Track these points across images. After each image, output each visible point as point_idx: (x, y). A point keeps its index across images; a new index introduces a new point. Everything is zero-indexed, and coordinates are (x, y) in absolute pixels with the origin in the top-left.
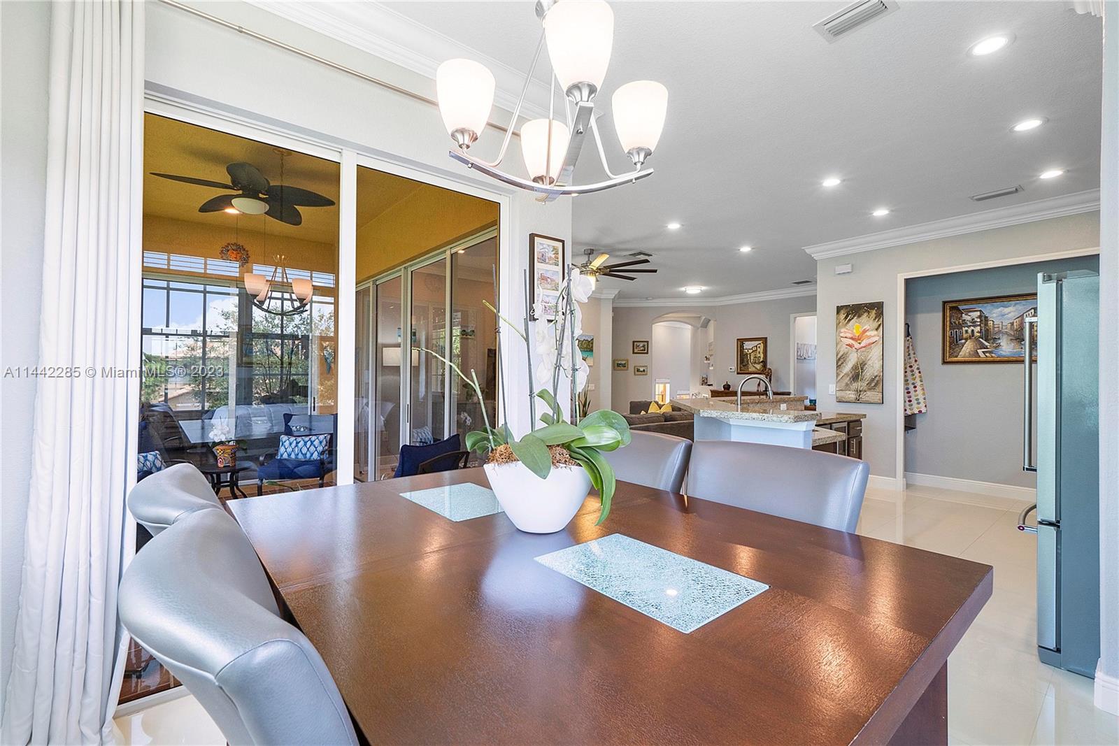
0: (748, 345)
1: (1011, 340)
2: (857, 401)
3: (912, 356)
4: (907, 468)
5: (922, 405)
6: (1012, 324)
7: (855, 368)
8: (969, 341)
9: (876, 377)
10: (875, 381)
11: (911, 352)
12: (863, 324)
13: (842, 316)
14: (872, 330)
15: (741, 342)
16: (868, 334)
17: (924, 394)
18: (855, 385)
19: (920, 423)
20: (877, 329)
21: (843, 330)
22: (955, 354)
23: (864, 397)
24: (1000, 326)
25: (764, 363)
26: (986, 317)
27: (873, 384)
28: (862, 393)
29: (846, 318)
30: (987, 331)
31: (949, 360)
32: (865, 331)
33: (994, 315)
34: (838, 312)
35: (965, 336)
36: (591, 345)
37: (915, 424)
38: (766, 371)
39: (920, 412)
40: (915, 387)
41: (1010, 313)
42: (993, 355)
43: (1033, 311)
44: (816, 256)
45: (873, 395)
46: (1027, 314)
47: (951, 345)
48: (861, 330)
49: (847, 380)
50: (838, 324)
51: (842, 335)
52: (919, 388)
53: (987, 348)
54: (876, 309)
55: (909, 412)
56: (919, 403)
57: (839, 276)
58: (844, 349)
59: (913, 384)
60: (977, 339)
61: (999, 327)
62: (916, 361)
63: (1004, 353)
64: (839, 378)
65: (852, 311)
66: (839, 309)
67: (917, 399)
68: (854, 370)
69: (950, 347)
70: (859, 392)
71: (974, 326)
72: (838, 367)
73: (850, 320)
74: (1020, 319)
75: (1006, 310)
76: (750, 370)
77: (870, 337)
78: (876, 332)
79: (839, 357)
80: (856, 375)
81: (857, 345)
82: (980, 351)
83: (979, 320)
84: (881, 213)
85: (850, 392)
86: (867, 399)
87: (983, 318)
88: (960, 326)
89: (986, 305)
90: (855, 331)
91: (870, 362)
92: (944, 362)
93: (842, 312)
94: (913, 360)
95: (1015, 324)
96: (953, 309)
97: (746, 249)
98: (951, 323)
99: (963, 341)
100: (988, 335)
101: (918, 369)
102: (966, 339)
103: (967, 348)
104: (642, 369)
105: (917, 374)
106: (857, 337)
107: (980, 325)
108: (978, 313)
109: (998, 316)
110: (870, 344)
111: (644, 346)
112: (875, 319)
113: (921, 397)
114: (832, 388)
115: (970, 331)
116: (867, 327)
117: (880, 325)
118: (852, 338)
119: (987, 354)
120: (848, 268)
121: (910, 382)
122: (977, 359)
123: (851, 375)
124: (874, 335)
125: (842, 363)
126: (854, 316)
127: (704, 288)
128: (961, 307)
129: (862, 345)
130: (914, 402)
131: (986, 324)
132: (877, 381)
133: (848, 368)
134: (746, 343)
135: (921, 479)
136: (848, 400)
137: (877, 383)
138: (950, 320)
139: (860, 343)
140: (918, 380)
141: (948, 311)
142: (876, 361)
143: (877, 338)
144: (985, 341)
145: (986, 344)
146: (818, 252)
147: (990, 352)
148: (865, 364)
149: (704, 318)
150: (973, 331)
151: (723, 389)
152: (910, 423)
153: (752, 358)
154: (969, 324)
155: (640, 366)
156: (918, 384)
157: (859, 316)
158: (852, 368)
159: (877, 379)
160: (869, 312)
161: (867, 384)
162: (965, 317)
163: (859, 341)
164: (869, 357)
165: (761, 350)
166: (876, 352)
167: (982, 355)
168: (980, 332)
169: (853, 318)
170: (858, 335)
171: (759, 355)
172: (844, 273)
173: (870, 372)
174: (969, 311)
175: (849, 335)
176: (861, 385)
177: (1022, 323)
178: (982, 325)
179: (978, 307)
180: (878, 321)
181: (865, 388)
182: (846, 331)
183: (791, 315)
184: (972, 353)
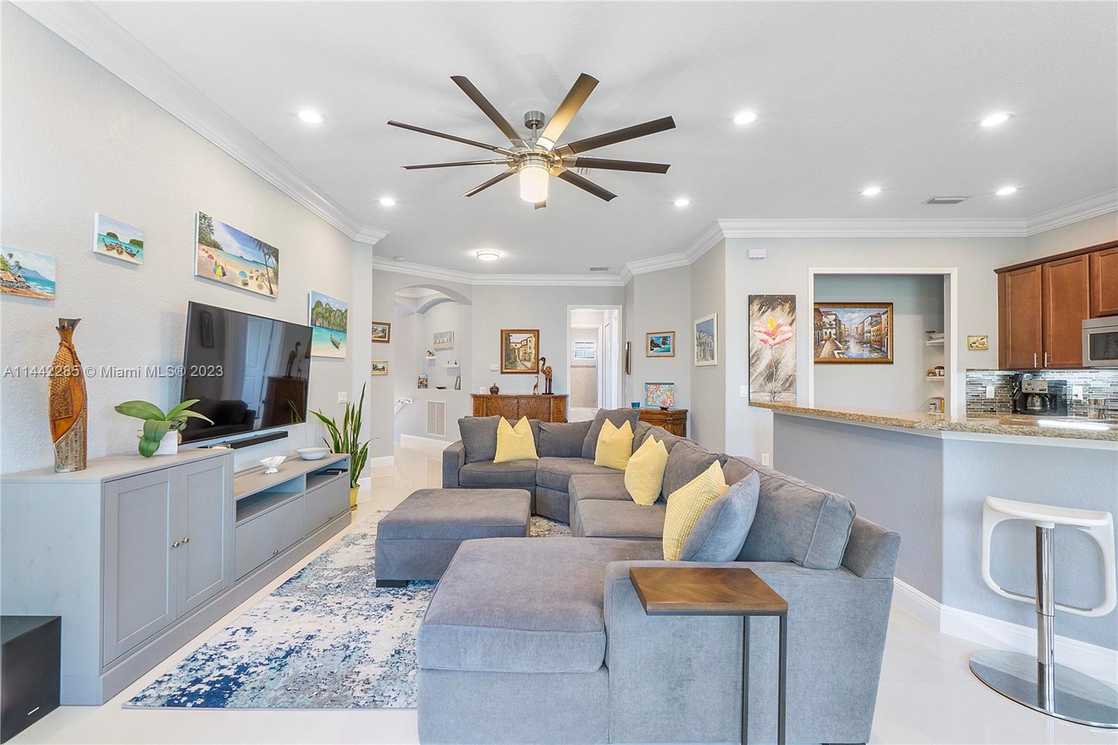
0: (515, 338)
2: (773, 402)
6: (857, 328)
7: (769, 366)
8: (828, 341)
9: (790, 376)
10: (790, 382)
12: (777, 317)
13: (755, 307)
14: (786, 325)
15: (506, 335)
16: (782, 329)
18: (770, 386)
20: (791, 325)
21: (756, 323)
22: (821, 354)
23: (778, 398)
24: (849, 329)
26: (840, 321)
27: (787, 385)
28: (776, 394)
29: (760, 309)
30: (840, 333)
32: (779, 326)
34: (750, 303)
35: (825, 337)
36: (344, 320)
41: (855, 318)
42: (845, 356)
43: (870, 318)
44: (727, 234)
46: (867, 320)
48: (775, 324)
49: (761, 380)
50: (750, 316)
51: (754, 328)
53: (841, 349)
54: (788, 301)
57: (752, 260)
58: (757, 345)
60: (833, 341)
64: (752, 378)
65: (769, 302)
66: (751, 299)
68: (768, 369)
70: (773, 393)
71: (832, 328)
72: (751, 366)
73: (764, 312)
74: (862, 324)
75: (853, 316)
76: (520, 368)
78: (789, 328)
79: (751, 354)
80: (770, 377)
81: (771, 341)
82: (836, 352)
83: (834, 323)
84: (872, 191)
85: (764, 394)
86: (782, 400)
87: (838, 322)
88: (821, 328)
89: (839, 309)
90: (769, 325)
91: (784, 361)
92: (816, 362)
93: (756, 302)
95: (859, 329)
97: (682, 203)
98: (818, 324)
99: (824, 342)
100: (841, 338)
102: (826, 341)
103: (826, 349)
104: (380, 366)
106: (771, 332)
107: (835, 328)
108: (834, 317)
109: (848, 321)
110: (784, 341)
111: (383, 331)
112: (789, 314)
114: (745, 391)
115: (828, 333)
116: (781, 321)
117: (793, 320)
118: (765, 333)
119: (841, 355)
120: (762, 253)
122: (835, 360)
123: (765, 375)
124: (787, 331)
125: (756, 361)
126: (768, 308)
128: (822, 310)
129: (777, 340)
131: (840, 328)
132: (792, 381)
133: (761, 366)
134: (514, 335)
139: (774, 339)
141: (817, 312)
142: (790, 360)
143: (790, 335)
144: (839, 342)
145: (840, 346)
146: (729, 227)
147: (843, 354)
148: (780, 362)
150: (830, 333)
151: (490, 393)
153: (521, 354)
154: (828, 326)
155: (380, 362)
157: (773, 309)
158: (766, 367)
159: (791, 379)
160: (783, 305)
161: (782, 385)
162: (824, 319)
163: (773, 337)
164: (783, 355)
165: (532, 344)
166: (789, 350)
167: (837, 356)
168: (835, 335)
169: (767, 310)
170: (771, 330)
171: (529, 351)
172: (757, 258)
173: (783, 373)
174: (828, 314)
175: (763, 329)
176: (775, 385)
177: (864, 329)
178: (837, 328)
179: (834, 310)
180: (792, 315)
181: (780, 389)
182: (760, 324)
183: (568, 306)
184: (830, 354)
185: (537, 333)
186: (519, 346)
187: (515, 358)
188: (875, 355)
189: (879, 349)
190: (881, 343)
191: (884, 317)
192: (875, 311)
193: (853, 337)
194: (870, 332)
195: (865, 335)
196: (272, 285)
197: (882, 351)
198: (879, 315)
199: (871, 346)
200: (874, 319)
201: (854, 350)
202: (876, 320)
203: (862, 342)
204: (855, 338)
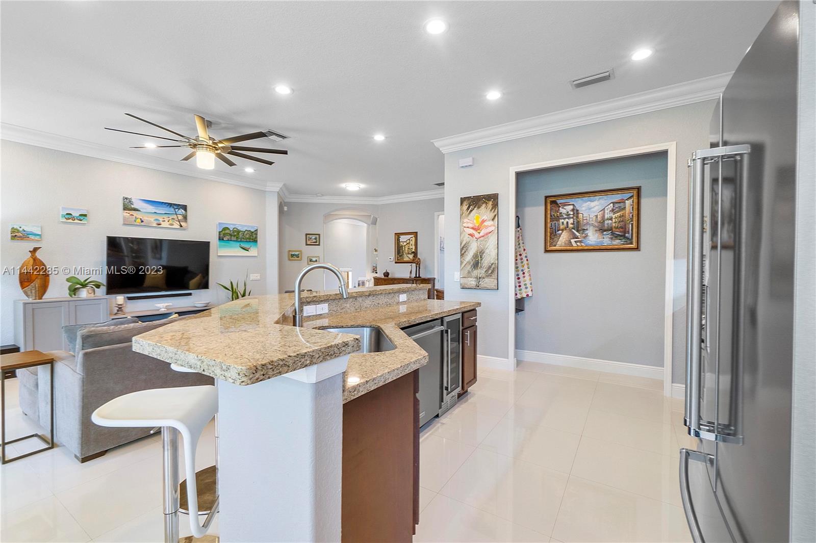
0: (403, 238)
1: (596, 230)
2: (477, 287)
3: (521, 245)
4: (518, 346)
5: (529, 289)
6: (597, 216)
7: (475, 256)
8: (565, 231)
9: (492, 264)
10: (492, 269)
11: (521, 242)
12: (483, 213)
13: (465, 207)
14: (489, 220)
15: (398, 235)
16: (486, 224)
17: (530, 279)
18: (476, 273)
19: (527, 306)
20: (493, 220)
21: (466, 220)
22: (554, 244)
23: (483, 283)
24: (588, 218)
25: (415, 254)
26: (577, 210)
27: (490, 272)
28: (481, 280)
29: (468, 209)
30: (578, 222)
31: (550, 248)
32: (483, 221)
33: (584, 209)
34: (462, 204)
35: (562, 227)
36: (254, 236)
37: (523, 307)
38: (416, 260)
39: (528, 295)
40: (524, 273)
41: (595, 207)
42: (582, 244)
43: (612, 205)
44: (444, 150)
45: (489, 282)
46: (608, 207)
47: (551, 234)
48: (480, 220)
49: (469, 267)
50: (461, 215)
51: (464, 225)
52: (527, 274)
53: (578, 238)
54: (492, 200)
55: (519, 297)
56: (526, 288)
57: (463, 169)
58: (467, 238)
59: (522, 270)
60: (570, 230)
61: (586, 219)
62: (524, 250)
63: (590, 243)
64: (463, 266)
65: (473, 202)
66: (463, 200)
67: (525, 285)
68: (474, 258)
69: (550, 237)
70: (479, 279)
71: (568, 218)
72: (462, 255)
73: (471, 211)
74: (602, 212)
75: (593, 204)
76: (405, 259)
77: (487, 227)
78: (492, 223)
79: (462, 246)
80: (476, 265)
81: (477, 235)
82: (573, 241)
83: (572, 213)
84: (493, 95)
85: (471, 279)
86: (485, 285)
87: (575, 211)
88: (558, 219)
89: (577, 199)
90: (475, 221)
91: (487, 251)
92: (546, 251)
93: (465, 203)
94: (522, 249)
95: (599, 216)
96: (552, 202)
97: (379, 138)
98: (551, 216)
99: (560, 232)
100: (579, 226)
101: (526, 257)
102: (563, 230)
103: (563, 239)
104: (314, 259)
105: (525, 262)
106: (477, 227)
107: (573, 218)
108: (571, 207)
109: (586, 210)
110: (487, 234)
111: (316, 239)
112: (491, 210)
113: (528, 282)
114: (457, 276)
115: (565, 223)
116: (485, 217)
117: (495, 216)
118: (473, 228)
119: (578, 244)
120: (468, 161)
121: (520, 269)
122: (571, 248)
123: (472, 263)
124: (490, 225)
125: (465, 252)
126: (475, 207)
127: (363, 186)
128: (559, 202)
129: (482, 234)
130: (523, 287)
131: (577, 217)
132: (494, 269)
133: (469, 256)
134: (402, 237)
135: (529, 356)
136: (470, 286)
137: (493, 270)
138: (550, 214)
139: (479, 233)
140: (526, 267)
141: (549, 205)
142: (492, 250)
143: (493, 228)
144: (577, 231)
145: (577, 234)
146: (445, 145)
147: (580, 242)
148: (484, 253)
149: (372, 216)
150: (567, 223)
151: (383, 277)
152: (520, 306)
153: (406, 249)
154: (565, 217)
155: (313, 257)
156: (526, 270)
157: (479, 208)
158: (473, 256)
159: (493, 266)
160: (487, 203)
161: (485, 272)
162: (561, 210)
163: (478, 231)
164: (487, 246)
165: (413, 242)
166: (492, 241)
167: (574, 244)
168: (573, 224)
169: (473, 209)
170: (477, 225)
171: (411, 247)
172: (466, 166)
173: (487, 260)
174: (565, 205)
175: (471, 225)
176: (480, 272)
177: (604, 216)
178: (575, 218)
179: (572, 201)
180: (494, 211)
181: (484, 275)
182: (468, 221)
183: (435, 213)
184: (567, 242)
185: (416, 234)
186: (405, 244)
187: (403, 252)
188: (617, 242)
189: (621, 236)
190: (624, 229)
191: (628, 203)
192: (617, 197)
193: (592, 225)
194: (611, 219)
195: (606, 222)
196: (181, 223)
197: (624, 236)
198: (622, 201)
199: (613, 234)
200: (617, 205)
201: (593, 237)
202: (618, 206)
203: (602, 230)
204: (595, 226)
